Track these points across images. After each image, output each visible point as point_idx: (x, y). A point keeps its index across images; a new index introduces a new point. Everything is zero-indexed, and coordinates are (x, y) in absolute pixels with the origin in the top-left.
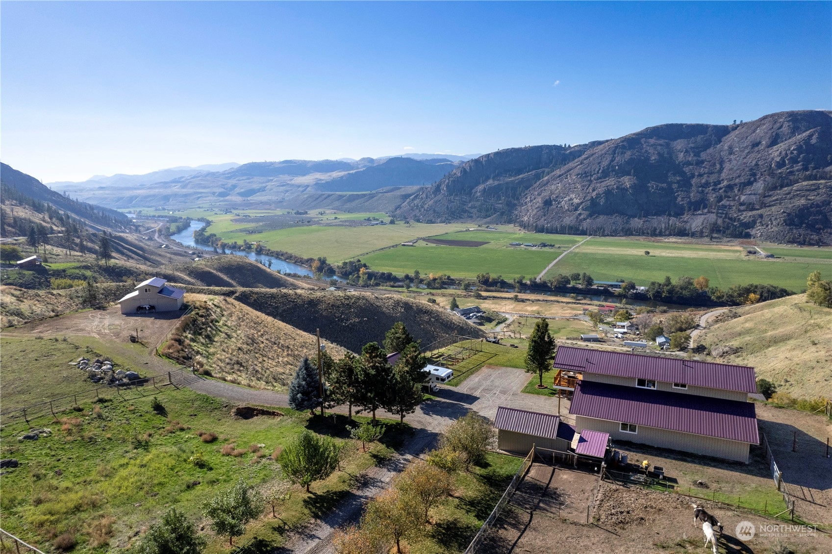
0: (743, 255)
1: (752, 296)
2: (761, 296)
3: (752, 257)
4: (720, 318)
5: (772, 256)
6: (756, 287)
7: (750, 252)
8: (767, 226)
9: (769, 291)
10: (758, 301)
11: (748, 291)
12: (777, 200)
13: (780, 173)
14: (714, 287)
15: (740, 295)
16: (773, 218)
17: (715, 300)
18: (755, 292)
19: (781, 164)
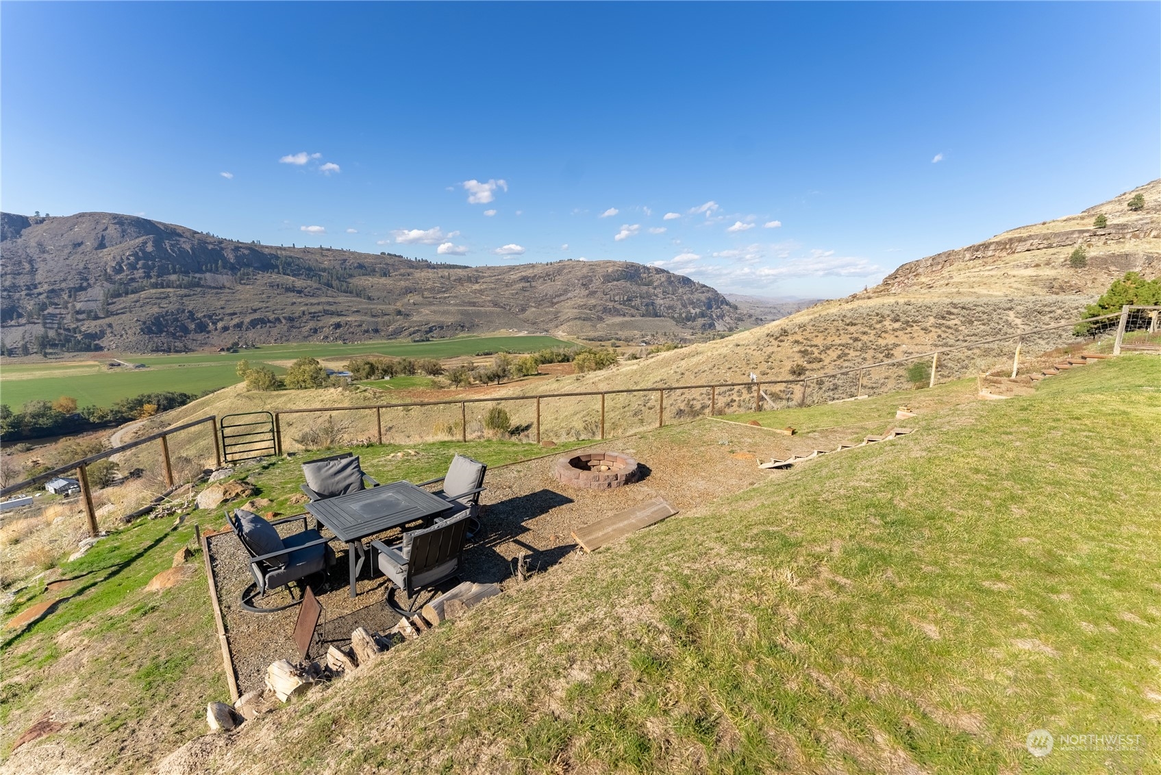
0: (105, 369)
1: (146, 407)
2: (159, 405)
3: (117, 369)
4: (140, 433)
5: (143, 366)
6: (149, 396)
7: (112, 365)
8: (121, 336)
9: (166, 398)
10: (157, 411)
11: (140, 403)
12: (125, 308)
13: (121, 279)
14: (90, 406)
15: (131, 409)
16: (127, 328)
17: (97, 421)
18: (149, 402)
19: (119, 270)
